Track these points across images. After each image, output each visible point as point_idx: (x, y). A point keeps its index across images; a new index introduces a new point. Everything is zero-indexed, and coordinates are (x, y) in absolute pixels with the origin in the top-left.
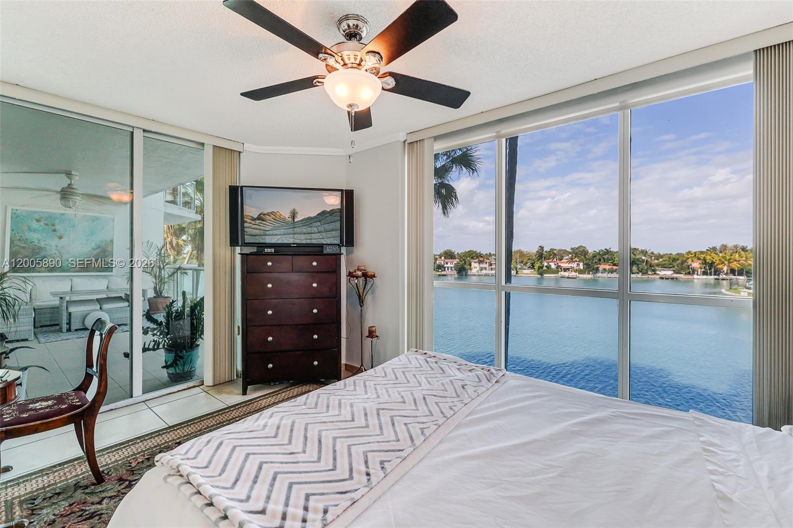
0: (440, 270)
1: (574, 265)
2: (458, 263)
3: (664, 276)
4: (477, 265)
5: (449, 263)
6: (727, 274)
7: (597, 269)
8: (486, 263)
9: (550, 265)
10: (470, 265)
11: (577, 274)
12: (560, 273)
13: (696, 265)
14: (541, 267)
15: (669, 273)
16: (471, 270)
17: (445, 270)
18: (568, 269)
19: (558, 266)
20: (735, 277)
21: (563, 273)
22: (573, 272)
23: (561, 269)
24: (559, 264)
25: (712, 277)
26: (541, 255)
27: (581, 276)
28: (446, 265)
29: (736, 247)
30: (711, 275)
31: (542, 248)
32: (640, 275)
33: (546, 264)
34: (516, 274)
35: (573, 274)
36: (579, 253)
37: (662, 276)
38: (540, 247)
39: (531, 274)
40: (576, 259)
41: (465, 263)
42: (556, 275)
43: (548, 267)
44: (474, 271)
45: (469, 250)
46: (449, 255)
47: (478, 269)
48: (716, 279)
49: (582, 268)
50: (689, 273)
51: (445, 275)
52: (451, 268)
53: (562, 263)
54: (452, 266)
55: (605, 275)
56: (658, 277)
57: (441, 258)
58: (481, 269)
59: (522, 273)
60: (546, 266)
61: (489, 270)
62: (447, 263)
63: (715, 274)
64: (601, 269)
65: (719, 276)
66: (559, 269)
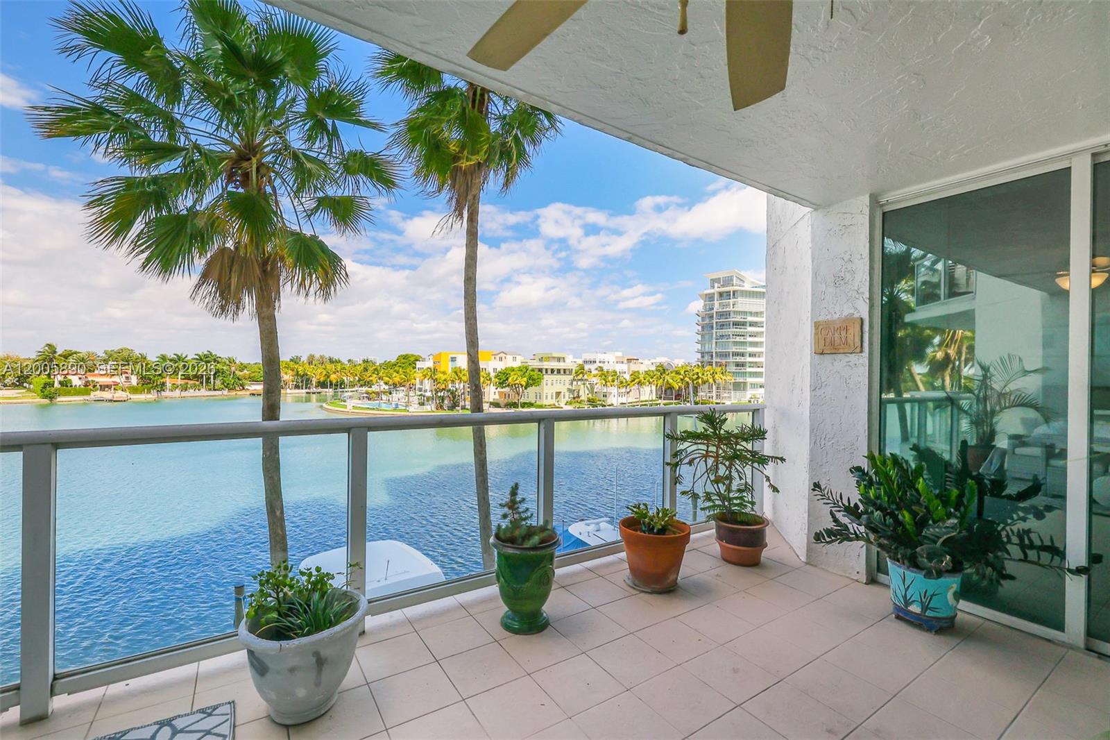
1: (120, 379)
6: (316, 387)
7: (163, 384)
9: (70, 381)
11: (128, 393)
12: (93, 394)
13: (288, 377)
14: (48, 385)
18: (109, 387)
19: (87, 382)
20: (327, 390)
21: (98, 394)
22: (120, 391)
23: (94, 386)
24: (90, 379)
25: (304, 391)
26: (48, 362)
27: (135, 397)
29: (322, 357)
30: (302, 389)
31: (51, 347)
32: (226, 392)
33: (60, 378)
35: (120, 395)
36: (124, 360)
37: (253, 392)
38: (49, 345)
39: (23, 397)
42: (86, 397)
43: (66, 384)
48: (307, 393)
49: (135, 384)
50: (281, 388)
53: (96, 375)
55: (177, 393)
56: (248, 393)
60: (61, 383)
63: (306, 388)
64: (169, 385)
65: (309, 388)
66: (91, 387)
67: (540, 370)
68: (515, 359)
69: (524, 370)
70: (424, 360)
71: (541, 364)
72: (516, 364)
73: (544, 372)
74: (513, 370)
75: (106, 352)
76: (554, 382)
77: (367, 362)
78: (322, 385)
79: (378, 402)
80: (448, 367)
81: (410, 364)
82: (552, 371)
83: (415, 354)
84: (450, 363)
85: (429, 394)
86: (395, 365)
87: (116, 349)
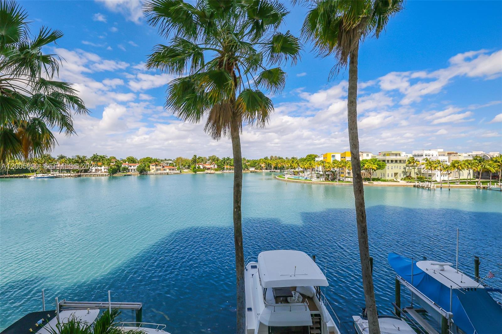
0: (124, 172)
1: (212, 166)
2: (140, 166)
3: (252, 171)
4: (154, 167)
5: (132, 166)
6: (274, 169)
8: (160, 166)
9: (200, 167)
10: (149, 167)
11: (214, 171)
12: (205, 171)
13: (263, 165)
14: (195, 168)
15: (253, 169)
16: (150, 170)
17: (129, 171)
18: (209, 169)
19: (204, 167)
20: (277, 170)
21: (207, 171)
22: (212, 170)
23: (206, 169)
24: (205, 166)
25: (269, 171)
26: (195, 161)
27: (216, 172)
28: (129, 168)
29: (276, 157)
31: (195, 156)
33: (197, 166)
34: (180, 172)
35: (212, 171)
36: (214, 159)
38: (194, 155)
39: (189, 172)
40: (213, 163)
41: (145, 166)
42: (204, 172)
43: (199, 168)
44: (152, 171)
45: (147, 157)
46: (132, 161)
47: (155, 170)
48: (270, 171)
49: (216, 168)
50: (261, 169)
51: (130, 175)
52: (134, 170)
53: (207, 165)
54: (134, 168)
55: (228, 171)
56: (250, 171)
57: (125, 162)
58: (157, 170)
59: (184, 172)
60: (198, 167)
61: (162, 170)
62: (131, 166)
64: (225, 168)
65: (271, 170)
66: (205, 169)
67: (384, 161)
68: (368, 155)
69: (374, 161)
70: (319, 157)
71: (384, 157)
72: (369, 158)
73: (386, 162)
74: (367, 161)
75: (209, 157)
76: (393, 167)
77: (294, 158)
78: (276, 168)
79: (298, 176)
80: (331, 160)
81: (312, 159)
82: (392, 161)
83: (314, 154)
84: (332, 158)
85: (321, 173)
86: (306, 159)
87: (212, 156)
